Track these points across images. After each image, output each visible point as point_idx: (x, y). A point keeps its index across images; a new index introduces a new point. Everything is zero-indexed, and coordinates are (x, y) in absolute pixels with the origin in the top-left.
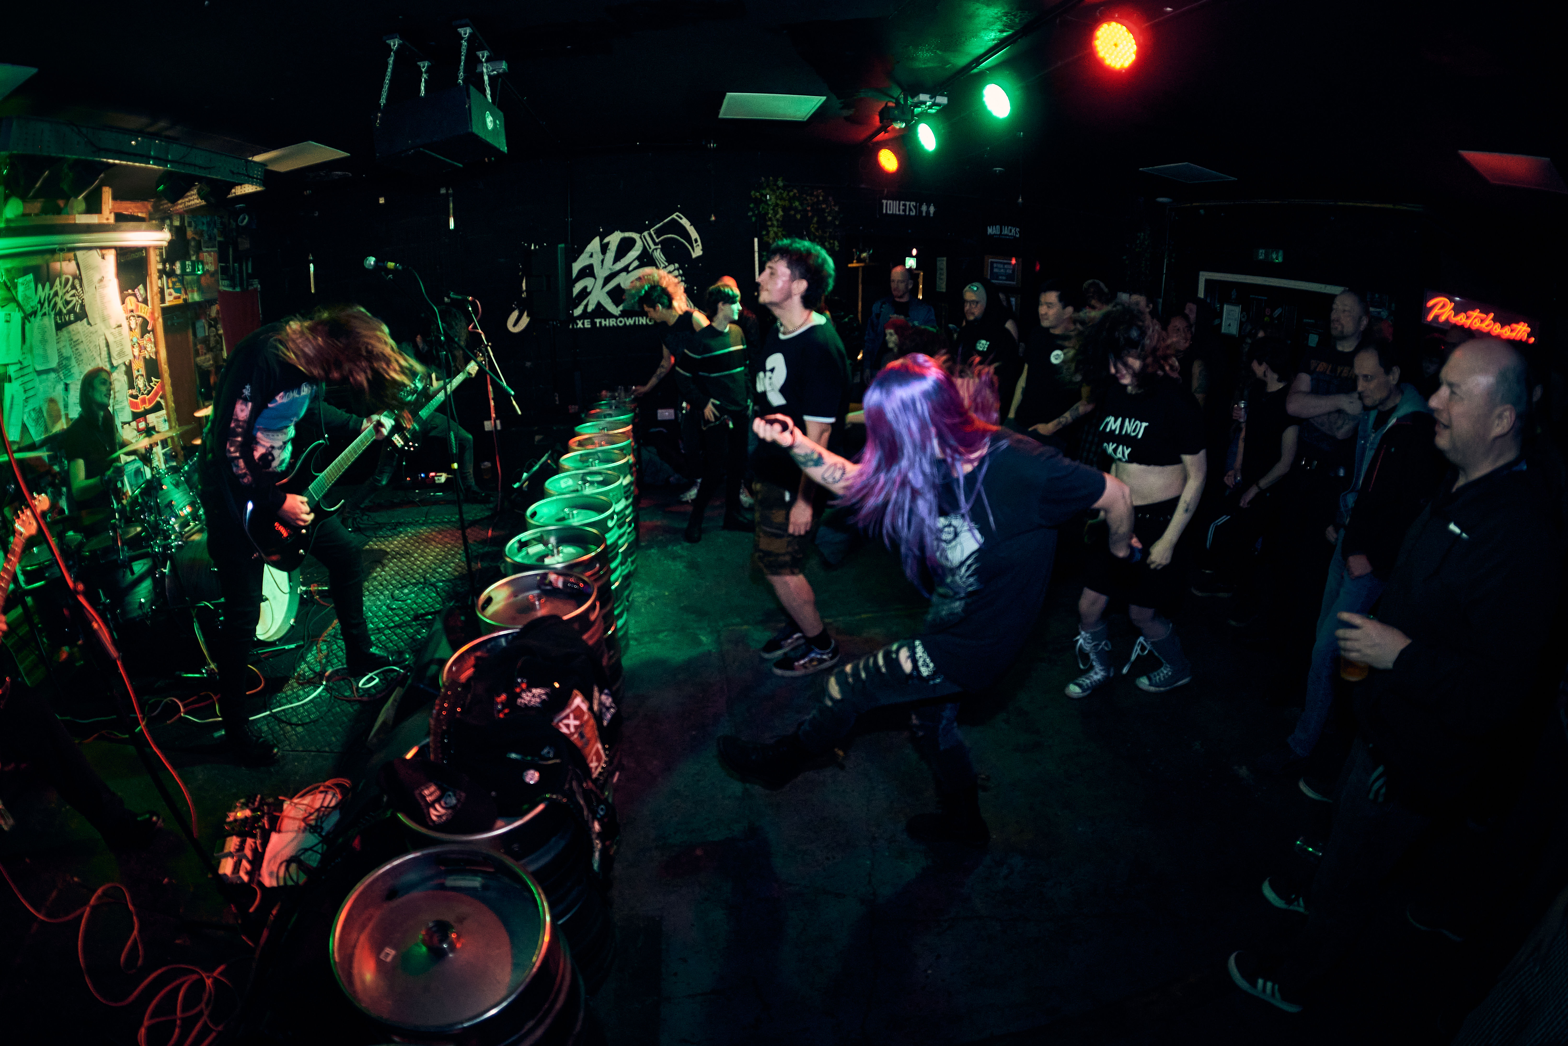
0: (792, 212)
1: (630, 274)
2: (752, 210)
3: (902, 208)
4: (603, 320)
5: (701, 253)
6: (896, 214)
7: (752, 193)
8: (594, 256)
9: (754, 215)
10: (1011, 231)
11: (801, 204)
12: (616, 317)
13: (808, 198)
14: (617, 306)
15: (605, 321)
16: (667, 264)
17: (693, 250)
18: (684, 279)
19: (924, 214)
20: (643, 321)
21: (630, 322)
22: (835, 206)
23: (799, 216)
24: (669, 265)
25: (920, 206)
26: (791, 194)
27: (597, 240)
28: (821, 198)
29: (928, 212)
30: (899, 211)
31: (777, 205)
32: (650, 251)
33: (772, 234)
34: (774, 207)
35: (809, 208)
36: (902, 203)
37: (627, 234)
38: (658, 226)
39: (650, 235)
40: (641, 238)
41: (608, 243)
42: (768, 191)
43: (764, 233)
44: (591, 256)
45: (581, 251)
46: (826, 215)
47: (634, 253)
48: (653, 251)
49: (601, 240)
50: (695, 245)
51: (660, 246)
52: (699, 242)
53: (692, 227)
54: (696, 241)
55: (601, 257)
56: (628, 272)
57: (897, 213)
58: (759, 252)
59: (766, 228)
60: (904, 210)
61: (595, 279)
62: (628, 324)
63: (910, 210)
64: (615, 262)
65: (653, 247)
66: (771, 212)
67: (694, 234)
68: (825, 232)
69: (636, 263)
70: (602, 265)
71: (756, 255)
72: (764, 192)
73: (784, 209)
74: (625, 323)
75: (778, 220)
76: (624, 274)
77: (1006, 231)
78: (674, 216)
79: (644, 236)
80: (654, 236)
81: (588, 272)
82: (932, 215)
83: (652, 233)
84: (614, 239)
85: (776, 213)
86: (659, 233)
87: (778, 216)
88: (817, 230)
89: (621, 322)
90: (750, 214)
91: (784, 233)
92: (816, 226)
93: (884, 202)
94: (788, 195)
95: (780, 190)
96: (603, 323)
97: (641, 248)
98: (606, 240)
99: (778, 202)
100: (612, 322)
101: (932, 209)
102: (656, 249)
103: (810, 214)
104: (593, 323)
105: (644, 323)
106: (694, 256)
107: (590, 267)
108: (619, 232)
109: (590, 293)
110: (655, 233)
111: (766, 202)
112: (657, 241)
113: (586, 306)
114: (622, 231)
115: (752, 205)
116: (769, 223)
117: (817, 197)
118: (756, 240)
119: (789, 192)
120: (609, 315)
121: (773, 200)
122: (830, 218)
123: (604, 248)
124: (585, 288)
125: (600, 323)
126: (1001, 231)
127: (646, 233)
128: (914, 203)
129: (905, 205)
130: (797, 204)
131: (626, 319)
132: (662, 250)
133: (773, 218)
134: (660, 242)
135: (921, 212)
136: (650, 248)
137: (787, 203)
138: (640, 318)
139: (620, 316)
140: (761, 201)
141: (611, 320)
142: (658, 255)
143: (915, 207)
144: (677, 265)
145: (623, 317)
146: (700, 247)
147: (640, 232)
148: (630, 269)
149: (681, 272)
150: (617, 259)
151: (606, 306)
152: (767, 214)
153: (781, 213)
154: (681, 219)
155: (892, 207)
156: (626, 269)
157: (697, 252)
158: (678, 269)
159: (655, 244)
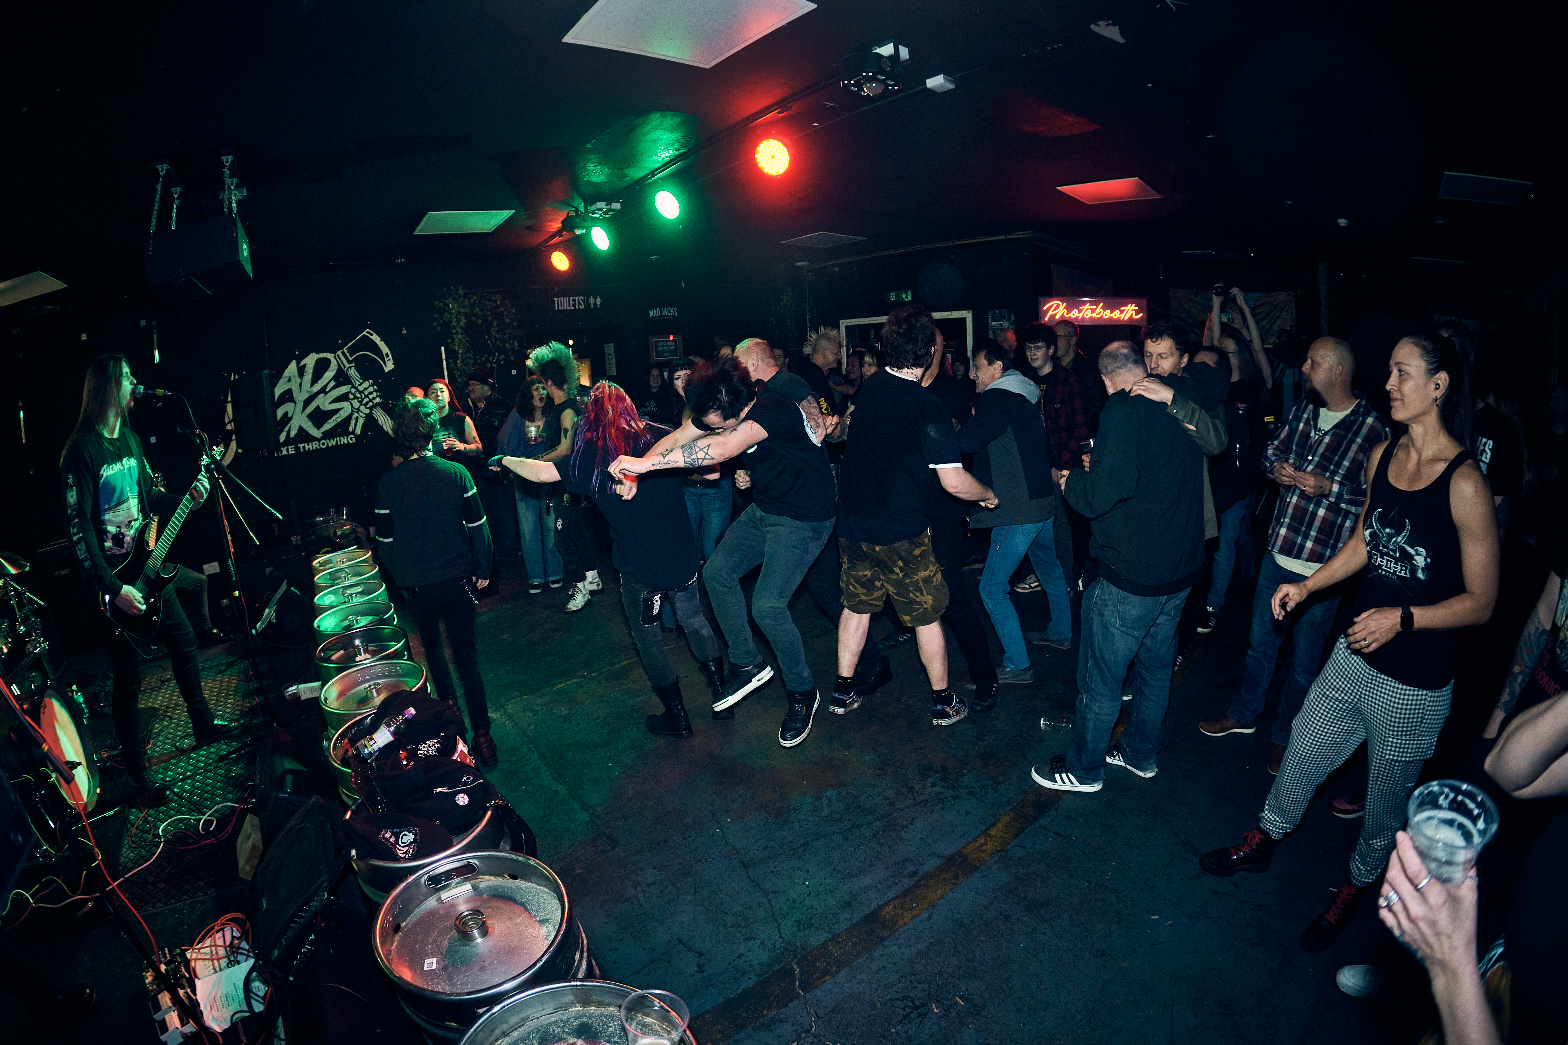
0: (474, 318)
1: (328, 395)
2: (436, 320)
3: (572, 303)
4: (306, 444)
5: (392, 367)
6: (567, 310)
7: (436, 303)
8: (293, 380)
9: (439, 325)
10: (670, 310)
11: (481, 310)
12: (319, 440)
13: (487, 303)
14: (318, 429)
15: (308, 445)
16: (361, 381)
17: (385, 364)
18: (379, 394)
19: (592, 307)
20: (344, 440)
21: (332, 443)
22: (512, 308)
23: (479, 322)
24: (364, 381)
25: (588, 300)
26: (472, 301)
27: (293, 364)
28: (499, 302)
29: (595, 304)
30: (570, 306)
31: (459, 313)
32: (345, 370)
33: (457, 342)
34: (457, 315)
35: (489, 313)
36: (572, 298)
37: (322, 355)
38: (351, 344)
39: (343, 353)
40: (335, 357)
41: (305, 366)
42: (451, 300)
43: (449, 341)
44: (289, 380)
45: (279, 376)
46: (504, 317)
47: (330, 374)
48: (348, 370)
49: (298, 363)
50: (386, 360)
51: (353, 364)
52: (390, 357)
53: (382, 342)
54: (387, 355)
55: (299, 380)
56: (326, 393)
57: (568, 308)
58: (446, 360)
59: (450, 335)
60: (574, 305)
61: (295, 403)
62: (330, 445)
63: (579, 303)
64: (312, 384)
65: (347, 365)
66: (455, 320)
67: (385, 350)
68: (505, 334)
69: (333, 383)
70: (300, 389)
71: (444, 363)
72: (447, 301)
73: (466, 316)
74: (328, 444)
75: (461, 327)
76: (322, 395)
77: (665, 313)
78: (365, 333)
79: (338, 356)
80: (348, 355)
81: (288, 396)
82: (599, 306)
83: (346, 351)
84: (310, 361)
85: (459, 321)
86: (352, 351)
87: (462, 324)
88: (498, 333)
89: (323, 444)
90: (435, 324)
91: (468, 339)
92: (496, 329)
93: (556, 299)
94: (469, 302)
95: (461, 299)
96: (307, 447)
97: (336, 368)
98: (302, 363)
99: (461, 310)
100: (314, 446)
101: (599, 301)
102: (350, 367)
103: (490, 318)
104: (297, 449)
105: (346, 442)
106: (386, 370)
107: (289, 392)
108: (314, 354)
109: (291, 418)
110: (348, 352)
111: (449, 311)
112: (351, 359)
113: (289, 431)
114: (318, 353)
115: (436, 316)
116: (454, 331)
117: (496, 301)
118: (443, 348)
119: (469, 299)
120: (311, 439)
121: (456, 309)
122: (508, 320)
123: (301, 371)
124: (287, 413)
125: (304, 447)
126: (661, 313)
127: (339, 353)
128: (582, 298)
129: (574, 300)
130: (477, 310)
131: (328, 441)
132: (356, 367)
133: (457, 326)
134: (353, 360)
135: (589, 305)
136: (345, 367)
137: (468, 310)
138: (342, 438)
139: (322, 438)
140: (445, 310)
141: (314, 443)
142: (353, 373)
143: (584, 301)
144: (371, 381)
145: (325, 440)
146: (392, 361)
147: (334, 352)
148: (327, 390)
149: (375, 387)
150: (314, 381)
151: (307, 429)
152: (451, 322)
153: (464, 320)
154: (372, 335)
155: (563, 303)
156: (323, 391)
157: (389, 366)
158: (372, 385)
159: (349, 362)
